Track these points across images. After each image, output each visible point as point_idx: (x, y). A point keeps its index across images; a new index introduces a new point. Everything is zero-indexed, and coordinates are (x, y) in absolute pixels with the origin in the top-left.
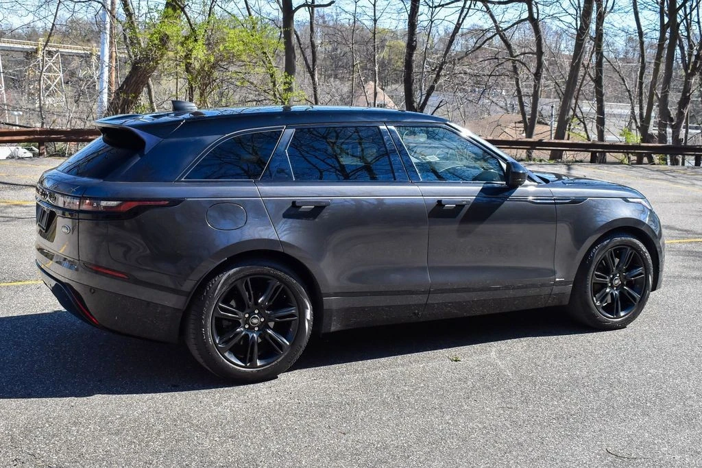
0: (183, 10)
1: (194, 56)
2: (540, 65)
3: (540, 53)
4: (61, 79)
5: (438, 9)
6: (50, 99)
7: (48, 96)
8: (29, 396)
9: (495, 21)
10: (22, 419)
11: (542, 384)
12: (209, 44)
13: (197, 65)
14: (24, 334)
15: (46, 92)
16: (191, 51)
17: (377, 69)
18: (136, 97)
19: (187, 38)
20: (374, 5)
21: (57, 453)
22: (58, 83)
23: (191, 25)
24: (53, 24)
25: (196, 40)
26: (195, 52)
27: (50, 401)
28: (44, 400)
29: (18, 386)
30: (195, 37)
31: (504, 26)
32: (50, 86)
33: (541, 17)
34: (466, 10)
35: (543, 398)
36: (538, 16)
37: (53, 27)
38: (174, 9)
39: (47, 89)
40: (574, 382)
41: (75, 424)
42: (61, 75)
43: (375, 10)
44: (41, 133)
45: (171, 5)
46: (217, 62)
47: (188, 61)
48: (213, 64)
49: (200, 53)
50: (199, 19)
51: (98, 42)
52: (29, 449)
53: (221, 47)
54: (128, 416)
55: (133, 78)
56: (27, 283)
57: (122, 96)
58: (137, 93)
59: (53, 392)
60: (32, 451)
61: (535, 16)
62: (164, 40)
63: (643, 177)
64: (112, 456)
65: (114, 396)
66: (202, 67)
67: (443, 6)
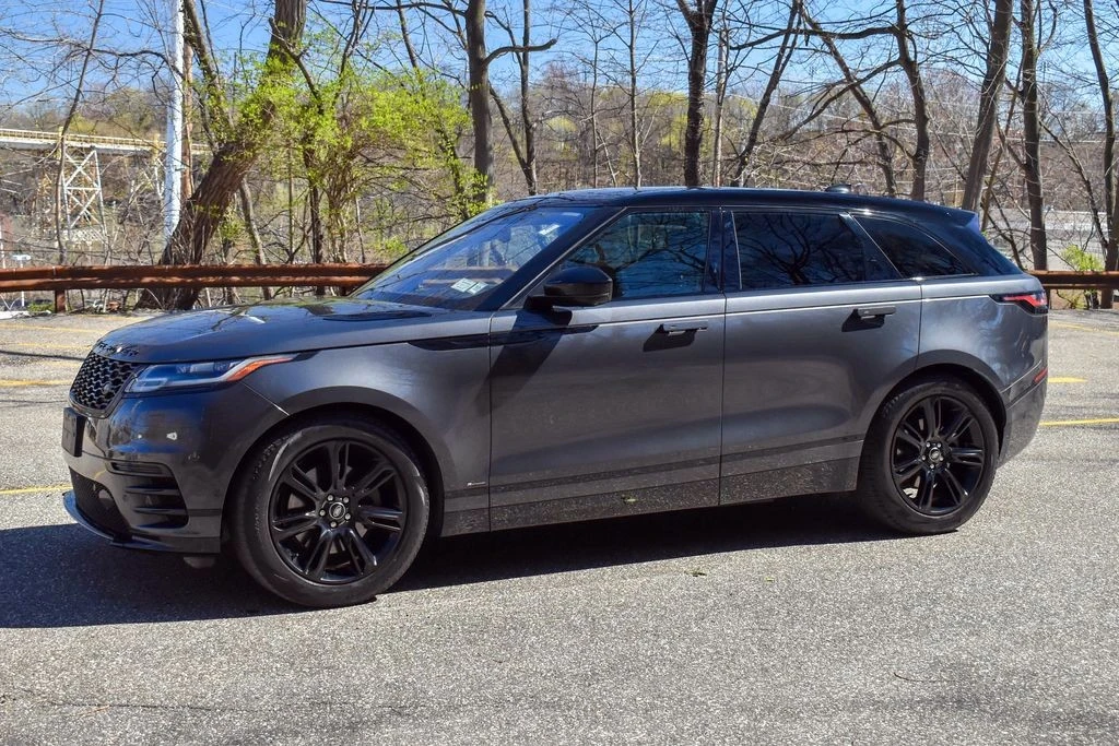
0: (297, 60)
1: (318, 138)
2: (923, 142)
3: (921, 119)
4: (97, 196)
5: (743, 52)
6: (80, 233)
7: (76, 227)
8: (29, 626)
9: (846, 70)
10: (15, 653)
11: (824, 601)
12: (344, 117)
13: (322, 155)
14: (23, 554)
15: (72, 220)
16: (314, 129)
17: (638, 156)
18: (221, 212)
19: (305, 108)
20: (631, 47)
21: (65, 688)
22: (92, 204)
23: (311, 86)
24: (79, 91)
25: (321, 112)
26: (320, 131)
27: (58, 631)
28: (49, 630)
29: (12, 615)
30: (319, 107)
31: (861, 76)
32: (79, 209)
33: (920, 58)
34: (787, 51)
35: (819, 618)
36: (916, 57)
37: (77, 96)
38: (284, 60)
39: (74, 215)
40: (878, 598)
41: (95, 656)
42: (98, 188)
43: (632, 56)
44: (59, 273)
45: (278, 53)
46: (356, 147)
47: (308, 146)
48: (351, 152)
49: (328, 132)
50: (325, 76)
51: (163, 131)
52: (25, 685)
53: (364, 123)
54: (175, 646)
55: (215, 177)
56: (30, 490)
57: (199, 208)
58: (223, 203)
59: (63, 621)
60: (28, 687)
61: (912, 55)
62: (268, 111)
63: (1104, 328)
64: (146, 690)
65: (157, 625)
66: (332, 158)
67: (752, 44)
